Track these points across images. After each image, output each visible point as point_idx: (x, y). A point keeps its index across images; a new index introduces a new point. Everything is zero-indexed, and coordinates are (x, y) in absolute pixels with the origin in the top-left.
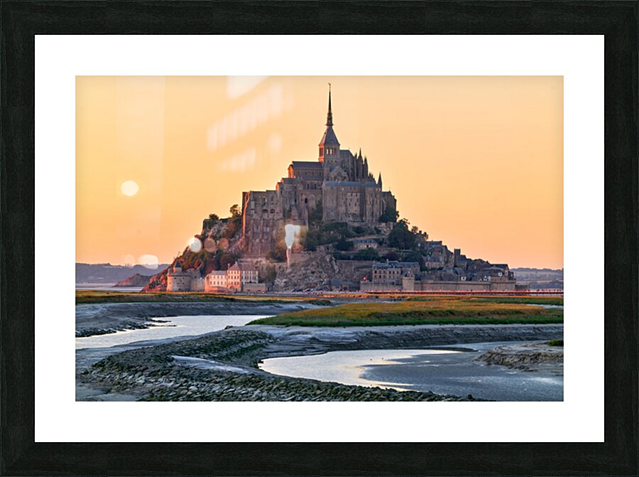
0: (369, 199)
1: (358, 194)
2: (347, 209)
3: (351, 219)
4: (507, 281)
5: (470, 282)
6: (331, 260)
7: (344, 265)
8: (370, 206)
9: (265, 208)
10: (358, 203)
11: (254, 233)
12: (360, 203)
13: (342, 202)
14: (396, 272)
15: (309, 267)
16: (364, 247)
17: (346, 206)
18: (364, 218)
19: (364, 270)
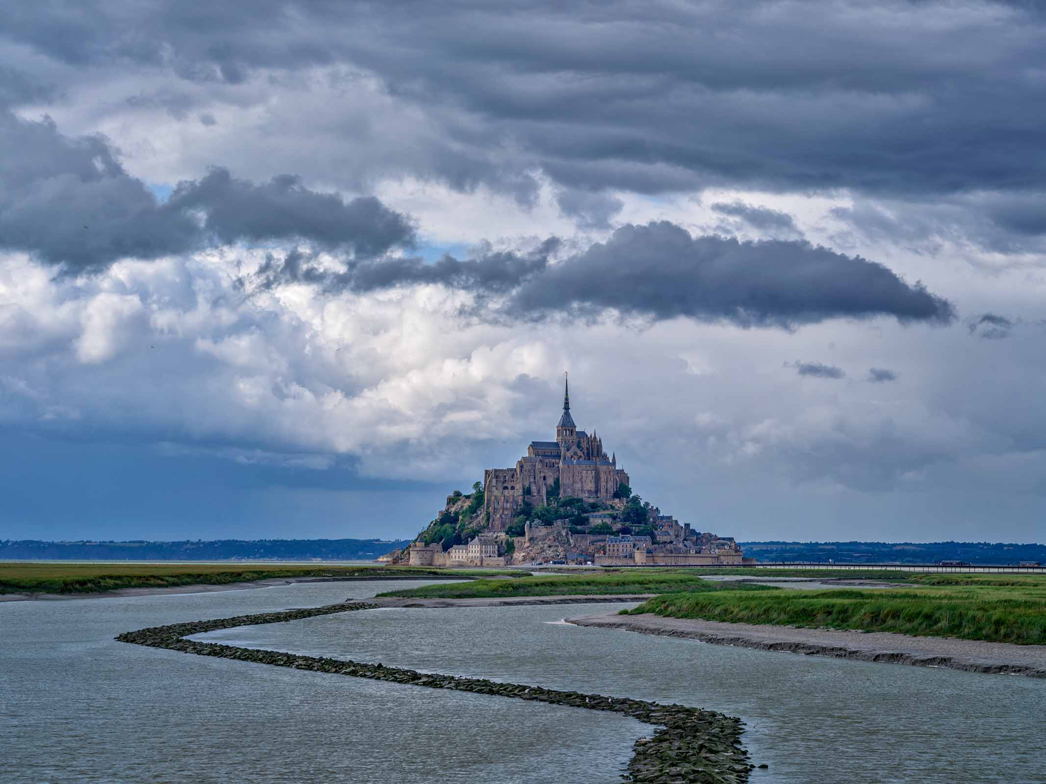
0: (603, 477)
1: (593, 472)
2: (582, 487)
3: (587, 495)
4: (734, 554)
5: (699, 555)
6: (567, 534)
7: (579, 539)
8: (605, 483)
9: (506, 485)
10: (593, 480)
11: (494, 509)
12: (595, 480)
13: (577, 479)
14: (628, 546)
15: (546, 541)
16: (598, 522)
17: (582, 483)
18: (599, 495)
19: (599, 543)
